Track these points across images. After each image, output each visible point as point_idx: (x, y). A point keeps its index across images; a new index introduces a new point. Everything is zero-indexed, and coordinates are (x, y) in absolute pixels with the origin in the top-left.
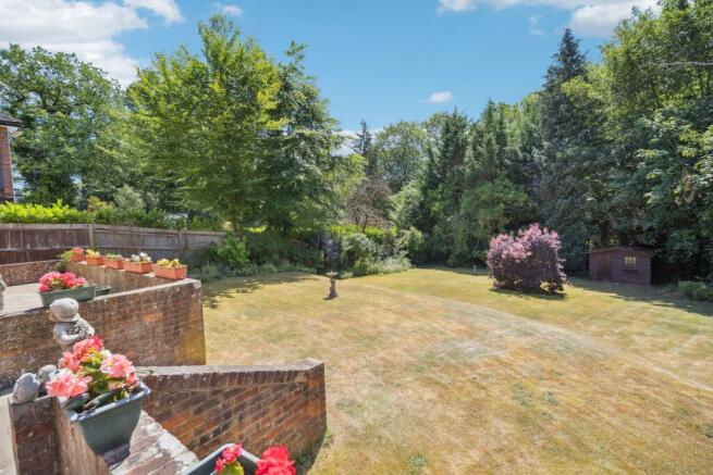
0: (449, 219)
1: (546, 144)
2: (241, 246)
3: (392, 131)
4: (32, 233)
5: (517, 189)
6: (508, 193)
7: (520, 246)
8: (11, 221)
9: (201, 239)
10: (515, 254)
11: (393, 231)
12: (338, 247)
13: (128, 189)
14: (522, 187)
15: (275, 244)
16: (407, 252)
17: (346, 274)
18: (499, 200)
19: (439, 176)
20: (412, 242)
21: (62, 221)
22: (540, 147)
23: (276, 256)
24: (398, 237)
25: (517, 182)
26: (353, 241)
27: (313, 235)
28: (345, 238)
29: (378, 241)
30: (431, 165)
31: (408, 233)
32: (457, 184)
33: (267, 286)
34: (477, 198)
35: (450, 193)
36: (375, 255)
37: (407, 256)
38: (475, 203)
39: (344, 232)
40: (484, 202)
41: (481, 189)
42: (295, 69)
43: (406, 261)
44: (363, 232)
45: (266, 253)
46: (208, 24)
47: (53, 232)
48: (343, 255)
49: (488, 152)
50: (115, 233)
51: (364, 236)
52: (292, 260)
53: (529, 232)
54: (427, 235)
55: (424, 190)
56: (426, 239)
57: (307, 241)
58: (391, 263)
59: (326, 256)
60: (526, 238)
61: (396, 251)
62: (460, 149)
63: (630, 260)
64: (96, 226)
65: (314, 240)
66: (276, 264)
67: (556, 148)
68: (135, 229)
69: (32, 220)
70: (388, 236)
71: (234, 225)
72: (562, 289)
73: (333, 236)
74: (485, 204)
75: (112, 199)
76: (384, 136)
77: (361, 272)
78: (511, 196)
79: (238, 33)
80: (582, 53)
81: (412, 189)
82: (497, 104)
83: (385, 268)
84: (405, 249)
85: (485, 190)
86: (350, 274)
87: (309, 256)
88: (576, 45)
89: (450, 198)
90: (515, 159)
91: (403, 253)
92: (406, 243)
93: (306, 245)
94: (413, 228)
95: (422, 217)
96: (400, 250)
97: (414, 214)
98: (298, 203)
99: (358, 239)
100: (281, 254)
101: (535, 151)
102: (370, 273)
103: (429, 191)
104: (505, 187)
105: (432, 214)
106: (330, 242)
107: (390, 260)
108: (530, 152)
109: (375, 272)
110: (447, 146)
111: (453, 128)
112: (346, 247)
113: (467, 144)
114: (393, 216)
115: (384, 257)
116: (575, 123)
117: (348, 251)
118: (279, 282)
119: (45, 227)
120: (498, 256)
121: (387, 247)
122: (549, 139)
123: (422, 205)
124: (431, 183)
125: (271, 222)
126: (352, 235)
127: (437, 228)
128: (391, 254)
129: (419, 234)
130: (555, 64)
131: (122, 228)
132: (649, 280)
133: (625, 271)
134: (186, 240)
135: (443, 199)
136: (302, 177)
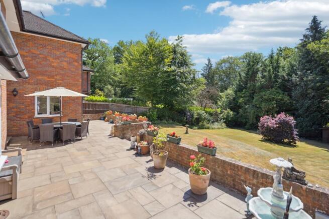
0: (246, 107)
1: (299, 73)
2: (155, 113)
3: (224, 61)
4: (96, 105)
5: (283, 94)
6: (279, 96)
7: (273, 121)
8: (92, 101)
9: (141, 110)
11: (219, 110)
12: (192, 116)
13: (110, 87)
14: (286, 93)
15: (167, 113)
16: (224, 121)
17: (195, 128)
18: (273, 99)
19: (244, 86)
20: (228, 116)
21: (103, 102)
22: (296, 74)
23: (167, 118)
24: (221, 113)
25: (284, 90)
26: (199, 114)
27: (182, 110)
28: (195, 112)
29: (211, 114)
30: (240, 80)
31: (226, 111)
32: (252, 90)
33: (164, 128)
34: (262, 97)
35: (248, 94)
36: (209, 121)
37: (224, 122)
38: (261, 100)
39: (195, 109)
40: (265, 99)
41: (264, 93)
42: (178, 45)
43: (224, 125)
44: (204, 110)
45: (163, 116)
46: (149, 35)
47: (101, 105)
48: (194, 119)
49: (269, 76)
50: (117, 106)
51: (204, 112)
52: (173, 120)
53: (279, 116)
54: (235, 113)
55: (236, 92)
56: (235, 115)
57: (179, 112)
58: (216, 125)
59: (186, 119)
60: (277, 118)
61: (219, 119)
62: (255, 73)
64: (112, 103)
65: (182, 112)
66: (167, 121)
67: (304, 75)
68: (122, 105)
69: (96, 101)
70: (216, 112)
71: (152, 105)
72: (295, 143)
73: (190, 111)
75: (103, 90)
76: (220, 64)
77: (202, 128)
78: (280, 97)
79: (159, 36)
81: (230, 91)
82: (282, 47)
83: (213, 127)
84: (224, 119)
85: (267, 94)
86: (197, 128)
87: (180, 119)
88: (319, 24)
89: (248, 96)
90: (284, 79)
91: (222, 121)
92: (225, 116)
93: (179, 114)
94: (228, 110)
95: (234, 105)
96: (221, 119)
97: (230, 103)
98: (177, 98)
99: (201, 113)
100: (169, 117)
101: (294, 75)
102: (206, 128)
103: (238, 93)
104: (277, 92)
105: (238, 104)
106: (189, 114)
107: (216, 123)
108: (291, 76)
109: (208, 128)
110: (248, 71)
111: (252, 63)
112: (196, 116)
113: (259, 71)
114: (220, 103)
115: (213, 122)
116: (316, 63)
117: (196, 118)
118: (168, 127)
119: (99, 103)
120: (263, 125)
121: (215, 117)
122: (302, 70)
123: (234, 99)
124: (240, 89)
125: (165, 104)
126: (199, 111)
127: (241, 111)
128: (217, 121)
129: (231, 113)
130: (307, 33)
131: (118, 104)
134: (136, 109)
135: (245, 97)
136: (179, 88)
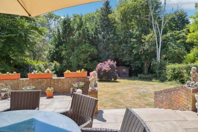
1: (102, 33)
5: (93, 48)
6: (91, 49)
10: (107, 69)
14: (95, 47)
25: (93, 45)
35: (69, 48)
37: (55, 73)
54: (61, 64)
56: (61, 66)
60: (108, 64)
63: (124, 70)
67: (106, 35)
74: (83, 52)
80: (111, 6)
84: (53, 70)
90: (92, 37)
101: (99, 35)
104: (89, 47)
105: (62, 56)
132: (128, 75)
133: (123, 73)
